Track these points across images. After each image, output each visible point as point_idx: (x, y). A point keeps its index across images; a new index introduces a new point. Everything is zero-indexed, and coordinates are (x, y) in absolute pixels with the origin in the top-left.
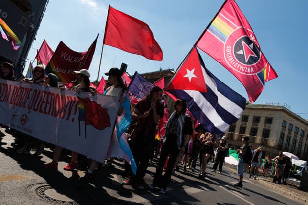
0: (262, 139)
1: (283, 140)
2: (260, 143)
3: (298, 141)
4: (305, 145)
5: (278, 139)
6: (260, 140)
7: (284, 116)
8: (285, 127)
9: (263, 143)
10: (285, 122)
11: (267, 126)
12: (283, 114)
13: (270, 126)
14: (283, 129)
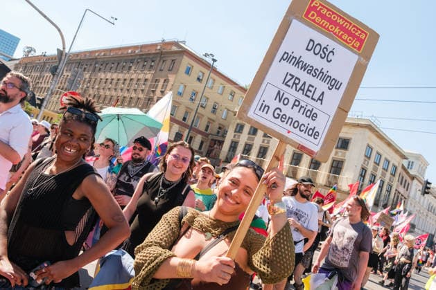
0: (329, 177)
1: (363, 181)
2: (324, 183)
3: (386, 184)
4: (396, 190)
5: (356, 179)
6: (326, 178)
7: (369, 138)
8: (369, 158)
9: (330, 183)
10: (370, 148)
11: (340, 154)
12: (368, 133)
13: (344, 155)
14: (365, 160)
